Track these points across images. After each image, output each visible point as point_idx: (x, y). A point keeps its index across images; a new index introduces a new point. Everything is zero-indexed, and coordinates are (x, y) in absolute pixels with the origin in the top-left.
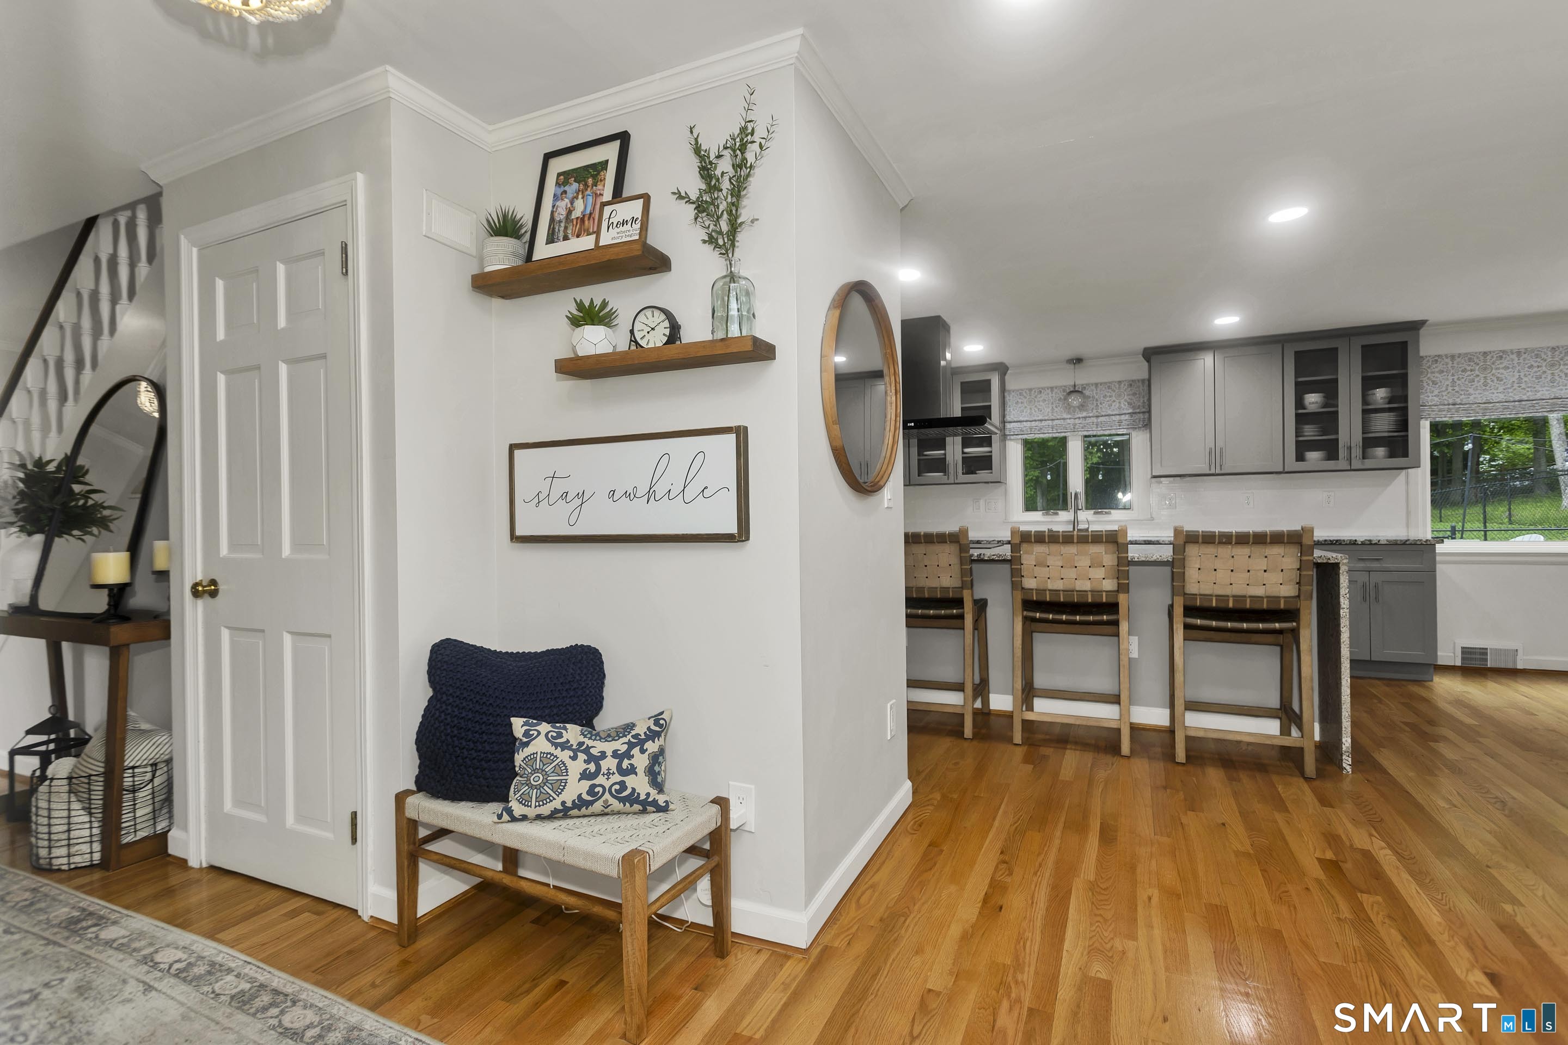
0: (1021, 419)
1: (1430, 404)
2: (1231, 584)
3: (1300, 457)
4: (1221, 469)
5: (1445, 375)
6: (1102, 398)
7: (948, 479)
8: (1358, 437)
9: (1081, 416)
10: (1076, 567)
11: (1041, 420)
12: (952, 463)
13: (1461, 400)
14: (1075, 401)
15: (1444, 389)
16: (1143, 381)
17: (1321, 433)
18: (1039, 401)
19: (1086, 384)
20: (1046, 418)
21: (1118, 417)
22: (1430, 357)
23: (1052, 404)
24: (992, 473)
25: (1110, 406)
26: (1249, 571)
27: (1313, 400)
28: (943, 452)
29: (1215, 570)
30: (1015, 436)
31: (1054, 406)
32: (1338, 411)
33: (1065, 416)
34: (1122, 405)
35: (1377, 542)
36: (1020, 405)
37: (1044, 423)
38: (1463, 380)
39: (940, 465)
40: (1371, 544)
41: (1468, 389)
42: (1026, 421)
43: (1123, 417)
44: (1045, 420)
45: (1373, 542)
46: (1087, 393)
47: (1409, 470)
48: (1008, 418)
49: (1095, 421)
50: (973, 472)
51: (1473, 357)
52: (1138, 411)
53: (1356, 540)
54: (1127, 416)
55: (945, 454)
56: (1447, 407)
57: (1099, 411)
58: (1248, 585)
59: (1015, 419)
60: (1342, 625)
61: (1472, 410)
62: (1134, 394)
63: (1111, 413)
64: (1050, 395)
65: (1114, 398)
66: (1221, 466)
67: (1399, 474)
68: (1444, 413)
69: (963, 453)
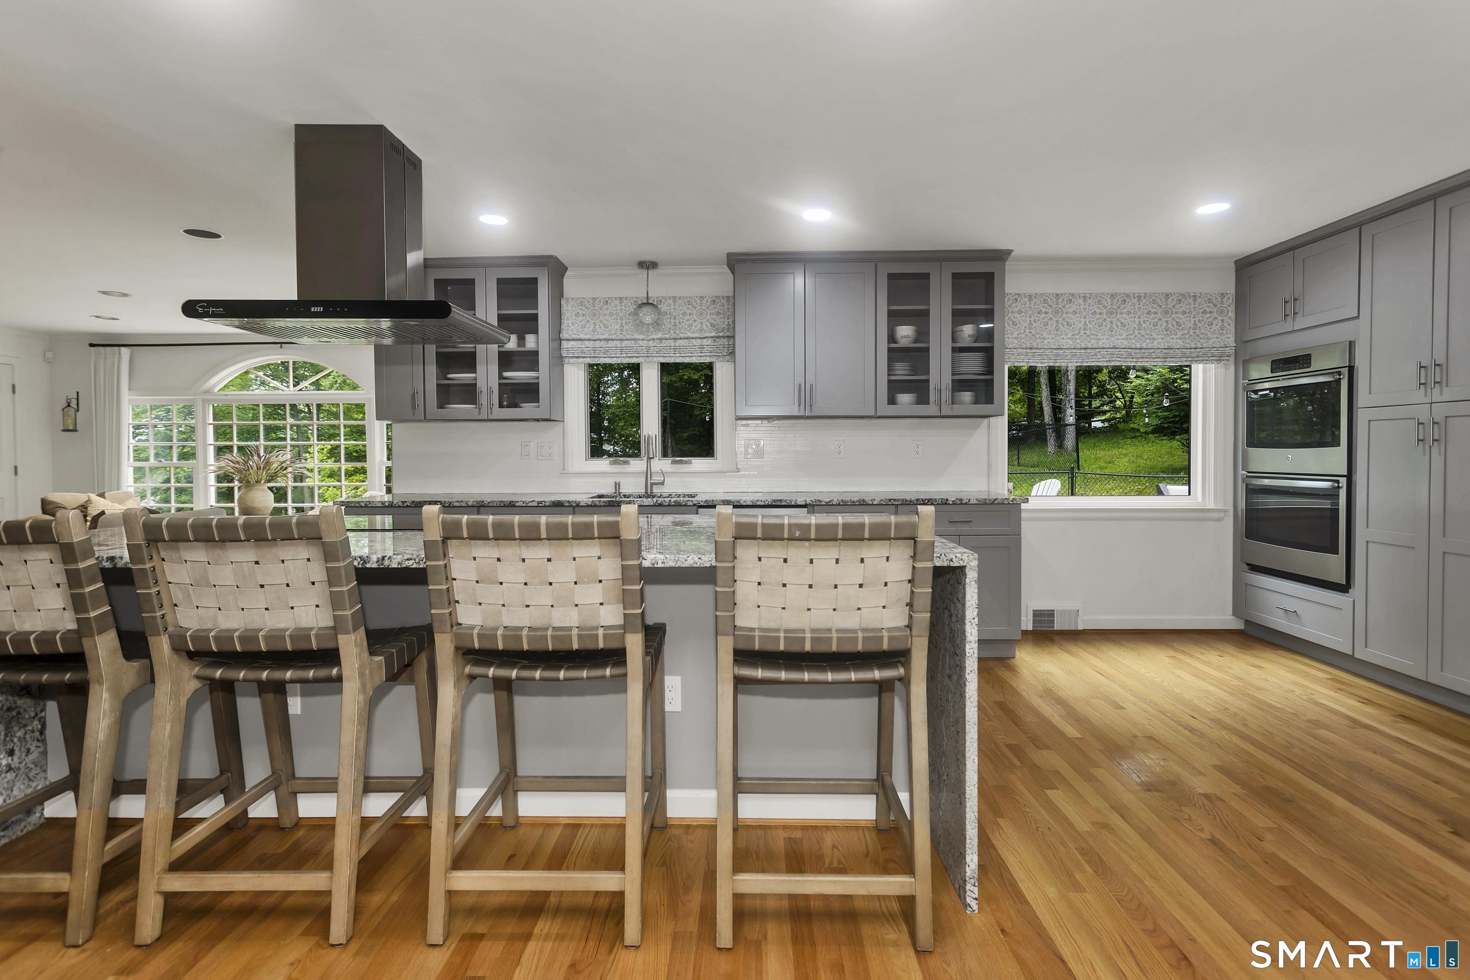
0: (583, 337)
1: (1011, 346)
2: (809, 610)
3: (892, 401)
4: (811, 411)
5: (1023, 316)
6: (681, 316)
7: (480, 413)
8: (947, 379)
9: (655, 337)
10: (551, 584)
11: (607, 340)
12: (485, 392)
13: (1037, 344)
14: (647, 316)
15: (1022, 331)
16: (728, 297)
17: (911, 373)
18: (604, 315)
19: (663, 297)
20: (613, 337)
21: (699, 340)
22: (1010, 294)
23: (621, 319)
24: (539, 407)
25: (690, 326)
26: (836, 587)
27: (905, 332)
28: (473, 375)
29: (784, 585)
30: (575, 359)
31: (624, 322)
32: (929, 348)
33: (636, 336)
34: (704, 327)
35: (967, 501)
36: (581, 318)
37: (611, 344)
38: (1039, 323)
39: (469, 393)
40: (962, 504)
41: (1043, 333)
42: (589, 340)
43: (705, 342)
44: (612, 340)
45: (964, 502)
46: (663, 307)
47: (991, 419)
48: (564, 335)
49: (673, 344)
50: (516, 406)
51: (1047, 298)
52: (721, 334)
53: (947, 500)
54: (710, 340)
55: (475, 379)
56: (1025, 351)
57: (677, 331)
58: (834, 610)
59: (574, 337)
60: (968, 671)
61: (1046, 355)
62: (718, 314)
63: (691, 336)
64: (619, 307)
65: (695, 317)
66: (811, 406)
67: (982, 422)
68: (1023, 357)
69: (501, 377)
